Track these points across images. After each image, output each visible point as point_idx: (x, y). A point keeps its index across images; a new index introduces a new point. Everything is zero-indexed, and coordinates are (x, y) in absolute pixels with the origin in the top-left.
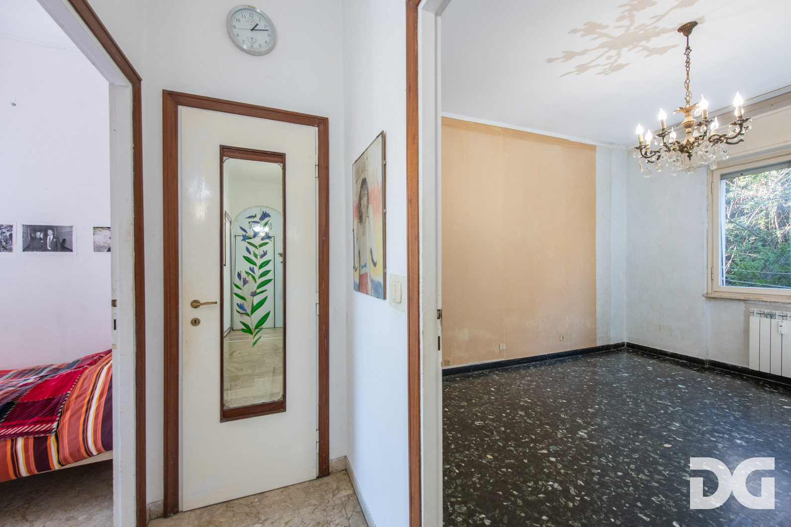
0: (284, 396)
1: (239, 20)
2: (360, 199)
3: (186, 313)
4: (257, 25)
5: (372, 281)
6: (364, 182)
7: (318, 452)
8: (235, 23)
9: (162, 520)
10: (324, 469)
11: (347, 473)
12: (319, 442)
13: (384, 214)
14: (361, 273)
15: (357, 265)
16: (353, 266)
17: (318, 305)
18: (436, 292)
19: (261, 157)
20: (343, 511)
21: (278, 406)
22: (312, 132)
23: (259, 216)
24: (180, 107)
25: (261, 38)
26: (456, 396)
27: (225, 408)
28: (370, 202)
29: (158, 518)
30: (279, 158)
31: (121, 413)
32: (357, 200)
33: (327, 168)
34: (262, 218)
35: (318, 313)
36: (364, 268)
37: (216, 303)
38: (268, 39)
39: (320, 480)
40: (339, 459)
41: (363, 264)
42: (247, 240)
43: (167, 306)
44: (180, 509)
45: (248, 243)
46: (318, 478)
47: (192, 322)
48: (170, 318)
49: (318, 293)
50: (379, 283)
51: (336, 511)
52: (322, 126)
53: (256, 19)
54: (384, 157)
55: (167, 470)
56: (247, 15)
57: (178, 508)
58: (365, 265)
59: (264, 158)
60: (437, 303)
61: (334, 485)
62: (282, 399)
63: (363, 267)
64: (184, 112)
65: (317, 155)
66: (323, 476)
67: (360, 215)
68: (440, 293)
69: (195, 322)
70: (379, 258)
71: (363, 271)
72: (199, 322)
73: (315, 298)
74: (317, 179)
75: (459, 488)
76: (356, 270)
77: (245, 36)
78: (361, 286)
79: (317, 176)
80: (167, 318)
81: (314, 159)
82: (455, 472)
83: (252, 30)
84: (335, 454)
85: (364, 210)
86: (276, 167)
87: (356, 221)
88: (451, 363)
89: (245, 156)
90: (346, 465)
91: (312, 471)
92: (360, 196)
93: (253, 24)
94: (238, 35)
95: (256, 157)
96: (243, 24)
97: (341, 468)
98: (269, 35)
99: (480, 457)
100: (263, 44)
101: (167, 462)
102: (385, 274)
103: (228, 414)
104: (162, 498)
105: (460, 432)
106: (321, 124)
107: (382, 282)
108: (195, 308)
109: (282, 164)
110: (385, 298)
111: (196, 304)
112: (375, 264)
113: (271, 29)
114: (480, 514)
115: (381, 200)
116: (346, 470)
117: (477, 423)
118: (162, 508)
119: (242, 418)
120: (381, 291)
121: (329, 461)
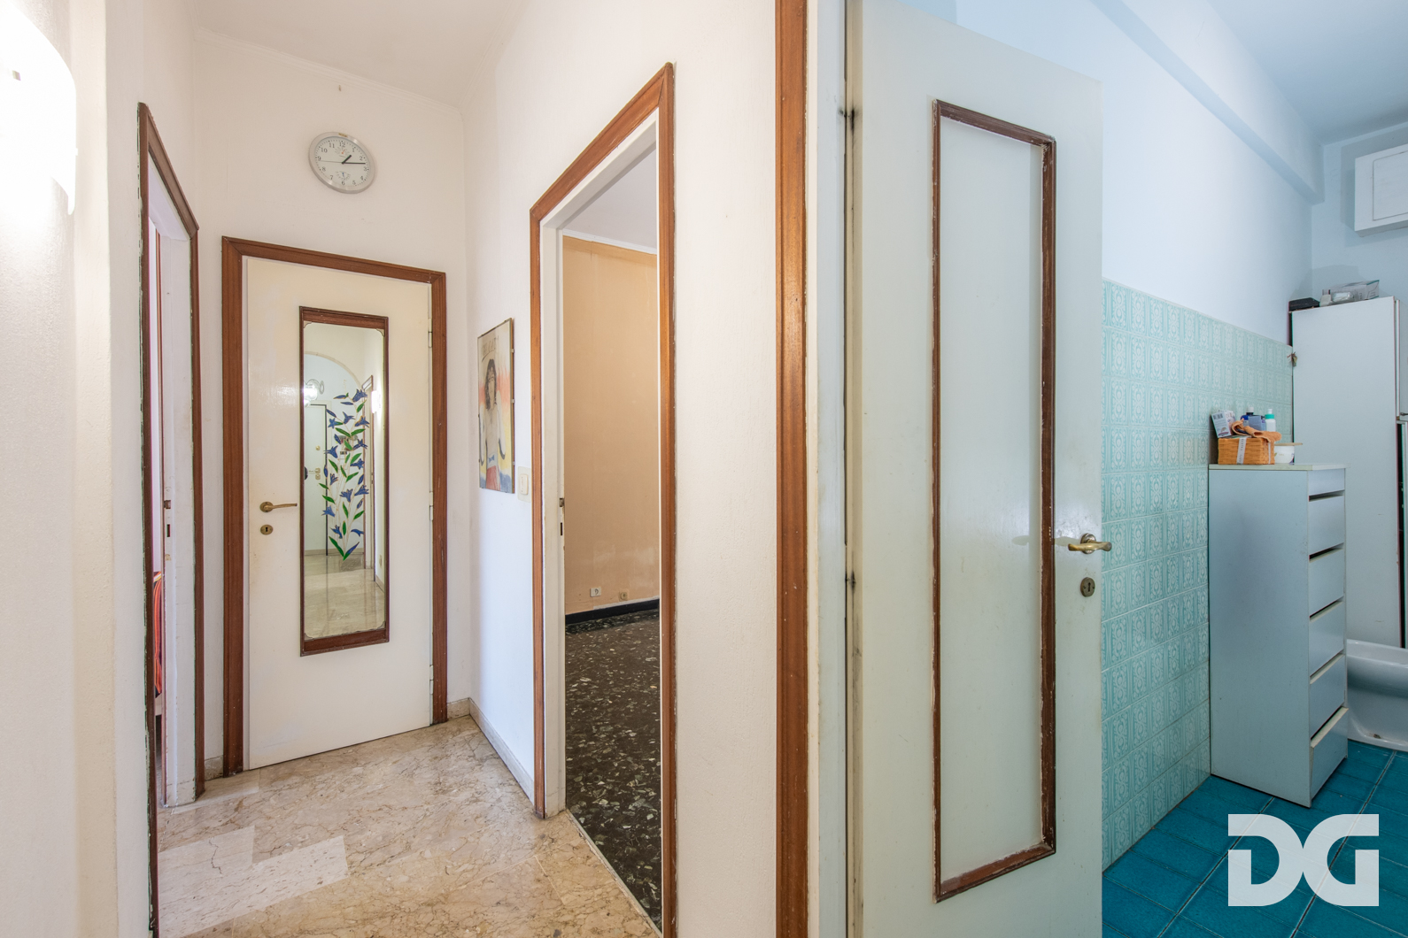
0: (387, 623)
1: (326, 151)
2: (487, 381)
3: (253, 518)
4: (350, 156)
5: (501, 475)
6: (491, 364)
7: (432, 692)
8: (320, 154)
9: (221, 779)
10: (440, 713)
11: (471, 716)
12: (434, 680)
13: (513, 405)
14: (489, 467)
15: (484, 458)
16: (478, 458)
17: (432, 508)
18: (558, 482)
19: (355, 322)
20: (467, 746)
21: (380, 636)
22: (425, 289)
23: (352, 395)
24: (244, 258)
25: (356, 173)
26: (630, 635)
27: (306, 639)
28: (498, 387)
29: (215, 778)
30: (381, 323)
31: (177, 638)
32: (483, 381)
33: (444, 336)
34: (356, 399)
35: (432, 518)
36: (492, 461)
37: (296, 505)
38: (364, 174)
39: (435, 727)
40: (460, 702)
41: (490, 457)
42: (335, 427)
43: (228, 510)
44: (245, 767)
45: (337, 429)
46: (431, 725)
47: (262, 530)
48: (232, 524)
49: (432, 493)
50: (507, 476)
51: (457, 747)
52: (437, 282)
53: (349, 149)
54: (512, 346)
55: (228, 717)
56: (337, 144)
57: (242, 765)
58: (493, 458)
59: (359, 322)
60: (559, 491)
61: (455, 729)
62: (383, 627)
63: (490, 460)
64: (251, 265)
65: (430, 320)
66: (438, 723)
67: (488, 402)
68: (562, 483)
69: (267, 530)
70: (507, 450)
71: (491, 464)
72: (272, 530)
73: (429, 499)
74: (431, 349)
75: (609, 715)
76: (482, 463)
77: (333, 168)
78: (488, 482)
79: (430, 345)
80: (228, 525)
81: (427, 324)
82: (608, 702)
83: (343, 163)
84: (454, 696)
85: (492, 395)
86: (376, 335)
87: (483, 406)
88: (628, 597)
89: (333, 320)
90: (469, 709)
91: (425, 716)
92: (487, 377)
93: (344, 155)
94: (324, 169)
95: (348, 321)
96: (332, 156)
97: (462, 712)
98: (366, 169)
99: (642, 688)
100: (358, 180)
101: (228, 707)
102: (513, 467)
103: (310, 647)
104: (221, 753)
105: (623, 669)
106: (437, 280)
107: (510, 476)
108: (267, 511)
109: (383, 331)
110: (513, 492)
111: (266, 508)
112: (503, 456)
113: (368, 163)
114: (627, 730)
115: (509, 389)
116: (470, 715)
117: (648, 659)
118: (221, 766)
119: (329, 651)
120: (510, 485)
121: (446, 704)
